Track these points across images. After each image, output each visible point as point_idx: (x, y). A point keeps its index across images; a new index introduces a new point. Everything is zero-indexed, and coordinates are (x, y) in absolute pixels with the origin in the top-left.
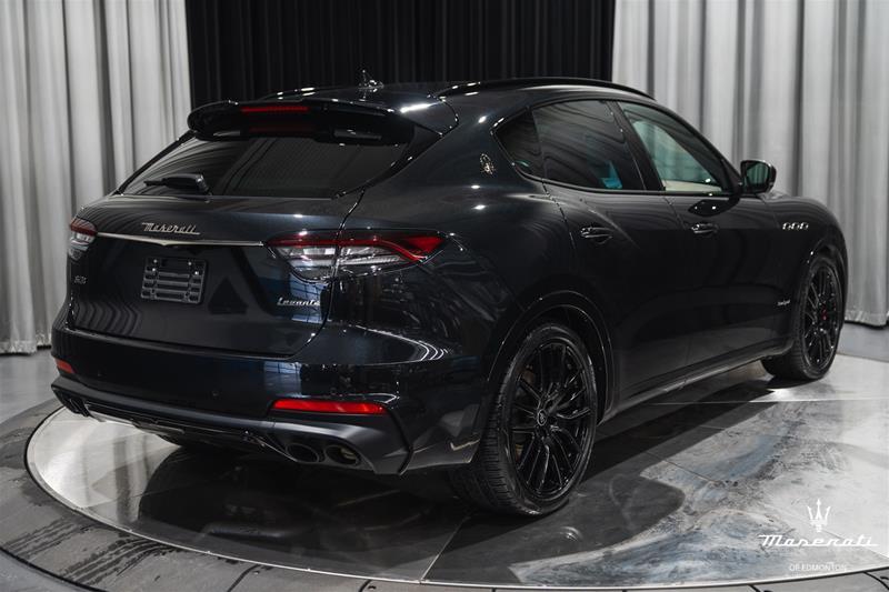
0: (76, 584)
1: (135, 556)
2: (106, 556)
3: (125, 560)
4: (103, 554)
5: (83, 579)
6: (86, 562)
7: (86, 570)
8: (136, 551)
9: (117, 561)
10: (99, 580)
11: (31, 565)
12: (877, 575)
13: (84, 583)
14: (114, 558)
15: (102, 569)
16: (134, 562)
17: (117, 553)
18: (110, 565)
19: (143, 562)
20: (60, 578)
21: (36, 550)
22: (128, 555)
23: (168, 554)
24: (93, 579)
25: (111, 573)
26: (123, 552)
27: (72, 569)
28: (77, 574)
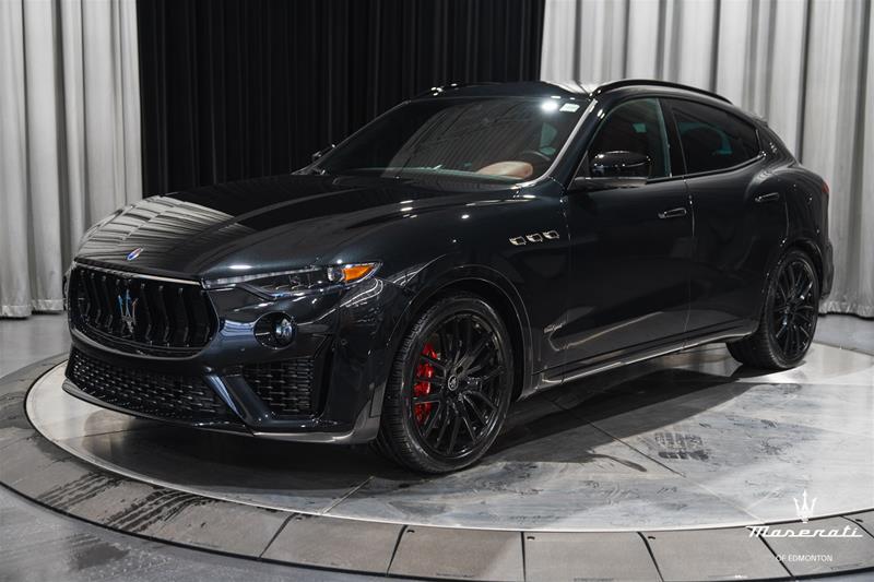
0: (121, 531)
1: (176, 505)
2: (146, 506)
3: (166, 510)
4: (142, 504)
5: (128, 527)
6: (127, 512)
7: (128, 519)
8: (176, 501)
9: (159, 511)
10: (144, 527)
11: (71, 516)
12: (853, 517)
13: (131, 530)
14: (155, 507)
15: (145, 518)
16: (175, 510)
17: (156, 503)
18: (152, 514)
19: (186, 511)
20: (105, 526)
21: (73, 502)
22: (168, 505)
23: (208, 504)
24: (139, 526)
25: (155, 521)
26: (163, 503)
27: (114, 518)
28: (122, 522)
